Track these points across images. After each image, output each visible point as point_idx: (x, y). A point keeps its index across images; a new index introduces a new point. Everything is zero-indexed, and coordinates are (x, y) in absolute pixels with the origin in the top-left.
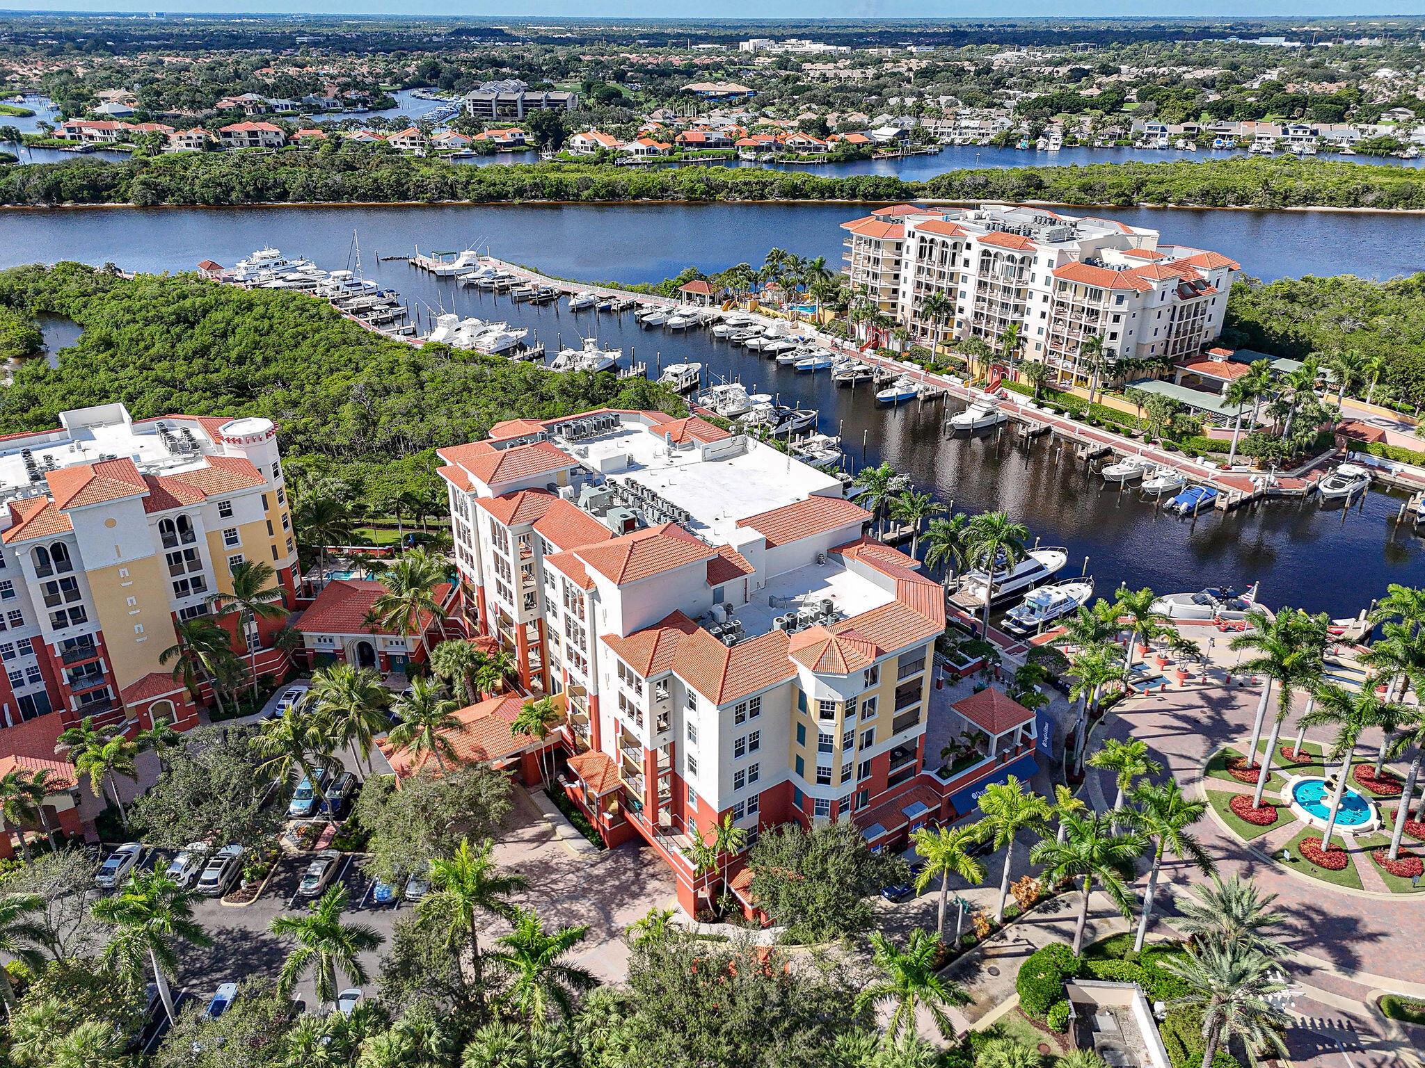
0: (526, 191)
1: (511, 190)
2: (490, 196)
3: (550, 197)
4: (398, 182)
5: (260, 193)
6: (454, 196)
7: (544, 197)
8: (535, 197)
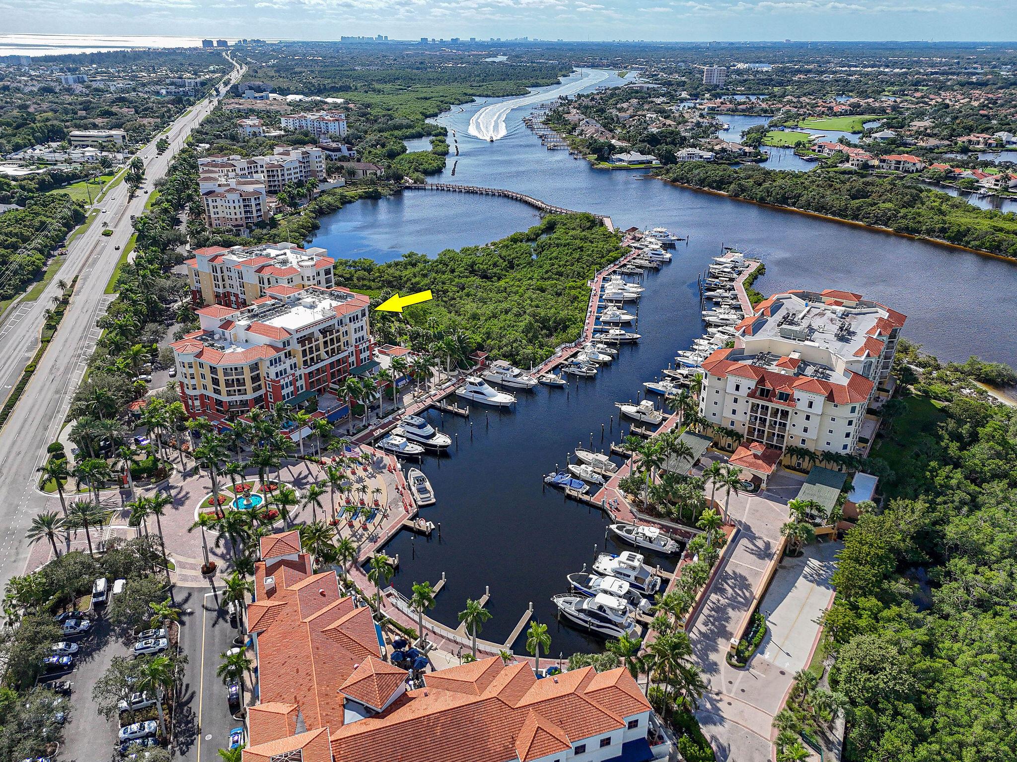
0: (934, 231)
1: (924, 228)
2: (907, 229)
3: (949, 238)
4: (859, 209)
5: (784, 200)
6: (886, 225)
7: (944, 238)
8: (938, 237)
